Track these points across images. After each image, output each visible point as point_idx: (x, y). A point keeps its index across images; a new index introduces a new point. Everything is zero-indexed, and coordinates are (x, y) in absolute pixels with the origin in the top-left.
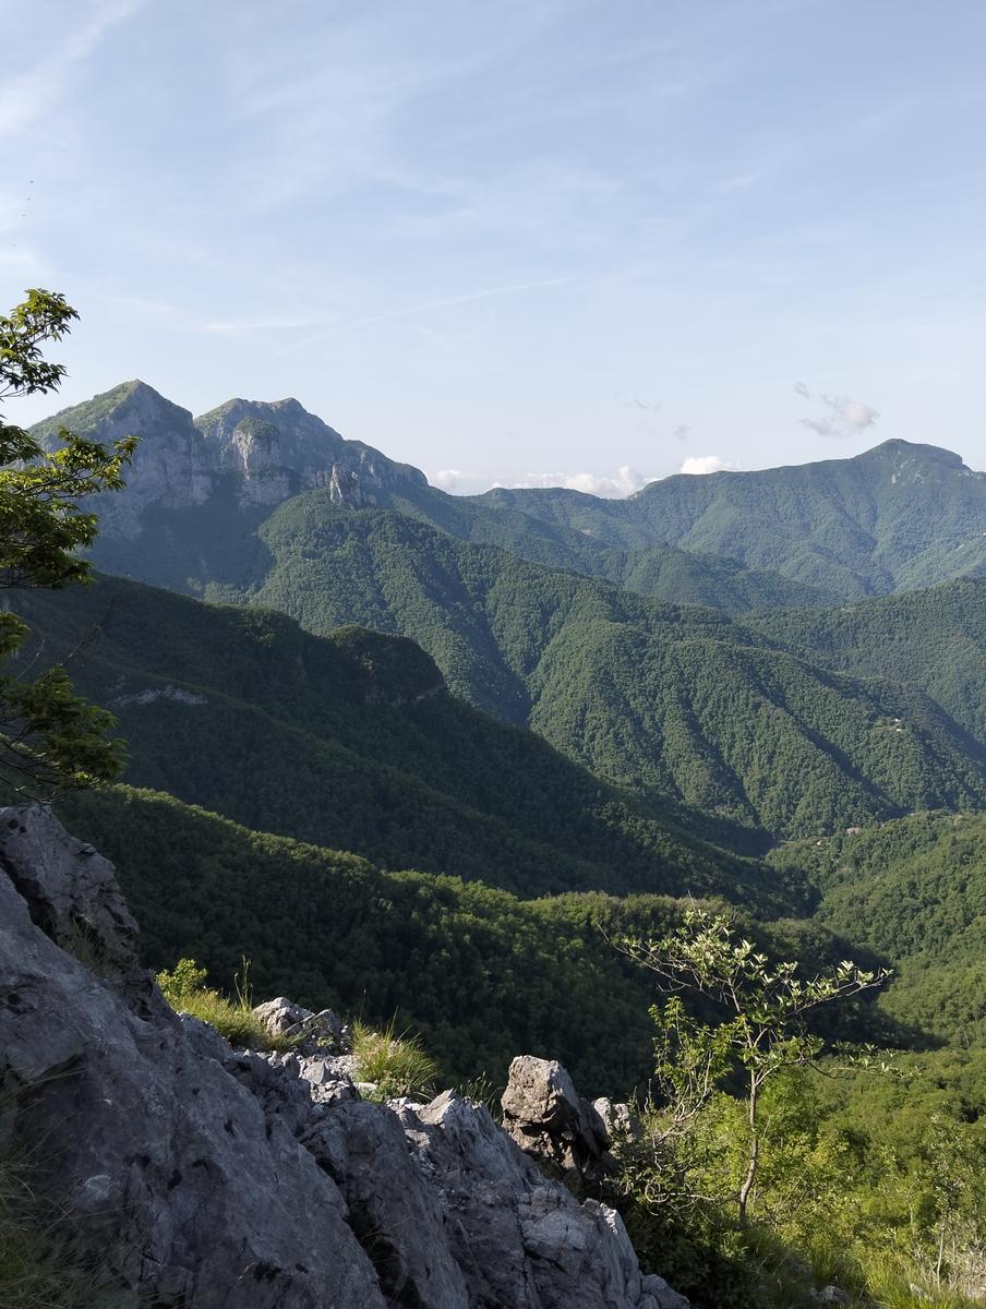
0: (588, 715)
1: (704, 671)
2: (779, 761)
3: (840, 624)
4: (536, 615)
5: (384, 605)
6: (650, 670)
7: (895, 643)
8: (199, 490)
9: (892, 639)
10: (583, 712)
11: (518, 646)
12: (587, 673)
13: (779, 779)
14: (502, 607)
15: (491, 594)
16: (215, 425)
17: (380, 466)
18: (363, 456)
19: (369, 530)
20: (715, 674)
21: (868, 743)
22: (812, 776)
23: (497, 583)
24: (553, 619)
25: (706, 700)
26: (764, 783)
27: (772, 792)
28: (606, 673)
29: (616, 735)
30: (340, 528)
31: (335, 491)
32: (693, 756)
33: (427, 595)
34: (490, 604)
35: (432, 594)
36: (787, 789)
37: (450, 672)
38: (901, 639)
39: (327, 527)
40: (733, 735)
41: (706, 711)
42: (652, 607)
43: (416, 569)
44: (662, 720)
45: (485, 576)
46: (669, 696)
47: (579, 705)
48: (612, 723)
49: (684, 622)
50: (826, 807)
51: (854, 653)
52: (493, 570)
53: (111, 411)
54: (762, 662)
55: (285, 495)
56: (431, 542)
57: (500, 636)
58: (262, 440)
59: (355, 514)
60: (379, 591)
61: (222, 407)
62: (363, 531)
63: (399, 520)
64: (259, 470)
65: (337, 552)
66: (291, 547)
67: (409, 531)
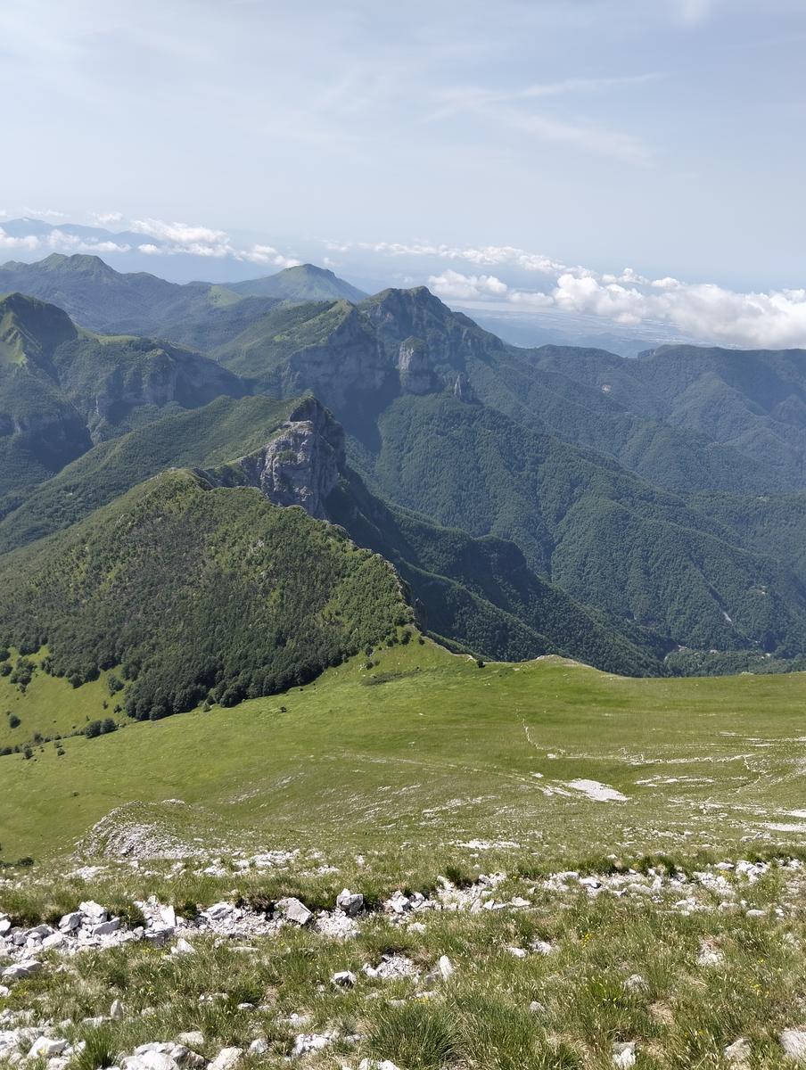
0: (589, 559)
1: (660, 541)
2: (690, 601)
3: (756, 509)
4: (567, 486)
5: (479, 470)
6: (629, 535)
7: (787, 527)
8: (378, 380)
9: (786, 524)
10: (586, 556)
11: (553, 505)
12: (591, 533)
13: (688, 612)
14: (547, 478)
15: (541, 468)
16: (375, 308)
17: (476, 340)
18: (465, 333)
19: (474, 419)
20: (666, 544)
21: (744, 598)
22: (705, 613)
23: (547, 460)
24: (577, 491)
25: (657, 559)
26: (679, 612)
27: (682, 618)
28: (603, 534)
29: (602, 574)
30: (459, 415)
31: (458, 391)
32: (642, 592)
33: (505, 467)
34: (540, 474)
35: (508, 466)
36: (690, 618)
38: (791, 525)
39: (451, 414)
40: (668, 582)
41: (655, 566)
42: (638, 490)
43: (500, 448)
44: (630, 567)
45: (539, 455)
46: (637, 552)
47: (585, 552)
48: (601, 566)
49: (656, 502)
50: (708, 632)
51: (760, 528)
52: (545, 452)
53: (336, 328)
54: (695, 540)
55: (428, 387)
56: (510, 429)
57: (543, 497)
58: (420, 354)
59: (467, 407)
60: (477, 462)
61: (381, 294)
62: (471, 419)
63: (493, 413)
64: (415, 372)
65: (455, 433)
66: (430, 426)
67: (498, 421)
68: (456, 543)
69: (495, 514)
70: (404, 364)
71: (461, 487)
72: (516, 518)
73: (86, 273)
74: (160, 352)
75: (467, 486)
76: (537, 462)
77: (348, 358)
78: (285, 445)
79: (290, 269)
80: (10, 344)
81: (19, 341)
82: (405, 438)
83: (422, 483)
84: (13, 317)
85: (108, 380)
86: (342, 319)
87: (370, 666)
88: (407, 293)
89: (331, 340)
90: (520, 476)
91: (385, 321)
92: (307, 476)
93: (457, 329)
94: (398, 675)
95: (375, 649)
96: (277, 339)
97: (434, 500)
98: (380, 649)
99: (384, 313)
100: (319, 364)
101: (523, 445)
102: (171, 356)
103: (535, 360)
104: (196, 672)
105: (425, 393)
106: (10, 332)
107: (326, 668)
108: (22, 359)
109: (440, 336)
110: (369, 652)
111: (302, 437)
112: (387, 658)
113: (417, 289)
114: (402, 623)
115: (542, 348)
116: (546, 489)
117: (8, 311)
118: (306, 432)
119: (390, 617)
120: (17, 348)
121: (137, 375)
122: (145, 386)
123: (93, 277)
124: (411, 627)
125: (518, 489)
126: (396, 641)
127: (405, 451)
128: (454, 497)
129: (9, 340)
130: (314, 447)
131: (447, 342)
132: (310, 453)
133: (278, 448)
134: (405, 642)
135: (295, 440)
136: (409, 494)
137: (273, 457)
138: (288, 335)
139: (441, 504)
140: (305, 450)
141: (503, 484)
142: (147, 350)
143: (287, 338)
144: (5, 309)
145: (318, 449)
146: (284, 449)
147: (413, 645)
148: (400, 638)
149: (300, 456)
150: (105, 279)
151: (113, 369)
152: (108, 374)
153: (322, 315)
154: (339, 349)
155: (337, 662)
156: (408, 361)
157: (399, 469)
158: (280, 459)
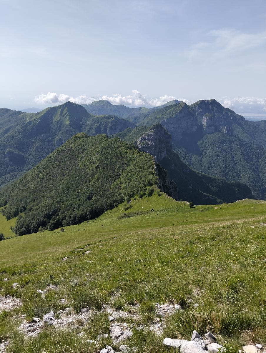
5: (234, 161)
8: (194, 129)
15: (260, 160)
16: (195, 107)
17: (234, 117)
18: (230, 114)
19: (232, 142)
23: (262, 157)
30: (226, 141)
31: (225, 132)
33: (245, 160)
34: (260, 163)
35: (246, 160)
37: (248, 180)
39: (222, 141)
43: (243, 153)
45: (259, 156)
52: (262, 154)
53: (179, 111)
55: (213, 131)
56: (247, 146)
57: (261, 172)
58: (210, 119)
59: (229, 137)
60: (233, 158)
61: (198, 102)
62: (231, 142)
63: (240, 140)
64: (208, 126)
65: (224, 147)
66: (214, 145)
67: (242, 143)
68: (220, 183)
69: (240, 178)
70: (204, 123)
71: (226, 167)
72: (249, 179)
73: (103, 106)
74: (113, 119)
75: (229, 167)
76: (258, 158)
77: (183, 122)
78: (144, 139)
79: (169, 102)
80: (65, 118)
81: (68, 117)
82: (204, 150)
83: (210, 166)
84: (67, 109)
85: (96, 129)
86: (181, 108)
87: (127, 209)
88: (208, 101)
89: (177, 115)
90: (251, 163)
91: (199, 111)
92: (152, 151)
93: (227, 113)
94: (139, 213)
95: (132, 199)
96: (158, 117)
97: (215, 172)
98: (135, 199)
99: (199, 108)
100: (172, 124)
101: (252, 152)
102: (118, 121)
103: (258, 125)
104: (47, 212)
105: (213, 133)
106: (66, 114)
107: (106, 210)
108: (68, 122)
109: (220, 116)
110: (129, 201)
111: (151, 135)
112: (138, 204)
113: (211, 100)
114: (150, 184)
115: (261, 121)
116: (262, 169)
117: (66, 107)
118: (153, 133)
119: (144, 181)
120: (67, 119)
121: (106, 127)
122: (108, 130)
123: (105, 107)
124: (155, 187)
125: (250, 168)
126: (145, 194)
127: (204, 154)
128: (223, 171)
129: (65, 117)
130: (156, 139)
131: (223, 118)
132: (154, 142)
133: (141, 140)
134: (150, 194)
135: (148, 137)
136: (205, 170)
137: (140, 144)
138: (162, 115)
139: (217, 173)
140: (152, 140)
141: (243, 166)
142: (110, 118)
143: (161, 116)
144: (65, 107)
145: (158, 141)
146: (144, 141)
147: (155, 197)
148: (147, 192)
149: (150, 143)
150: (109, 107)
151: (98, 125)
152: (96, 127)
153: (174, 107)
154: (180, 119)
155: (111, 207)
156: (206, 122)
157: (201, 161)
158: (142, 145)
